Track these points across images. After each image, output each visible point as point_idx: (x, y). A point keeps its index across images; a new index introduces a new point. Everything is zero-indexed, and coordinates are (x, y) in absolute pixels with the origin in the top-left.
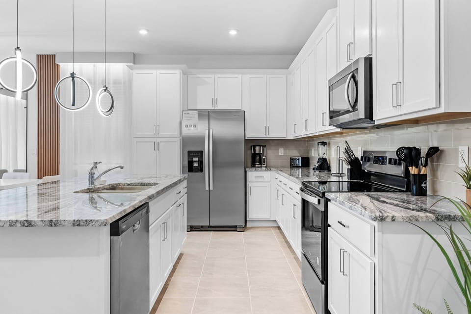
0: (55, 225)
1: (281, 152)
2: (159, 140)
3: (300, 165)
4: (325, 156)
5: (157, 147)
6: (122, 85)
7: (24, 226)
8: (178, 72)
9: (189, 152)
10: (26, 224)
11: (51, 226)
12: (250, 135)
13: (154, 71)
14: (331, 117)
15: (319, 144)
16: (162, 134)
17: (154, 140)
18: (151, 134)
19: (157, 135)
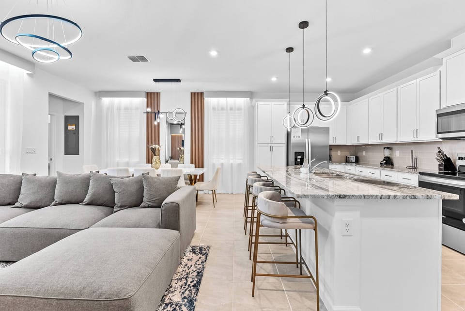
0: (430, 199)
1: (339, 153)
2: (273, 145)
3: (354, 161)
4: (390, 156)
5: (272, 149)
6: (243, 111)
7: (411, 198)
8: (285, 103)
9: (296, 153)
10: (413, 198)
11: (428, 199)
12: (331, 143)
13: (270, 103)
14: (438, 133)
15: (384, 148)
16: (275, 142)
17: (270, 145)
18: (268, 141)
19: (272, 142)
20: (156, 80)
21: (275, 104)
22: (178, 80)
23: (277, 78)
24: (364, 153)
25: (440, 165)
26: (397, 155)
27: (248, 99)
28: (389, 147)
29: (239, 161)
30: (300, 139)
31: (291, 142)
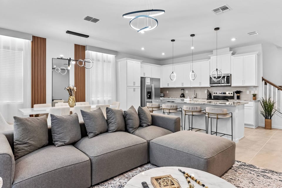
4: (184, 93)
5: (134, 90)
8: (140, 63)
9: (148, 92)
13: (133, 61)
14: (210, 84)
15: (182, 89)
16: (136, 85)
17: (133, 87)
18: (133, 85)
19: (134, 86)
20: (68, 32)
21: (136, 63)
22: (87, 36)
23: (145, 48)
24: (167, 92)
25: (208, 96)
26: (186, 92)
27: (114, 56)
28: (183, 89)
29: (110, 99)
30: (150, 84)
31: (145, 86)
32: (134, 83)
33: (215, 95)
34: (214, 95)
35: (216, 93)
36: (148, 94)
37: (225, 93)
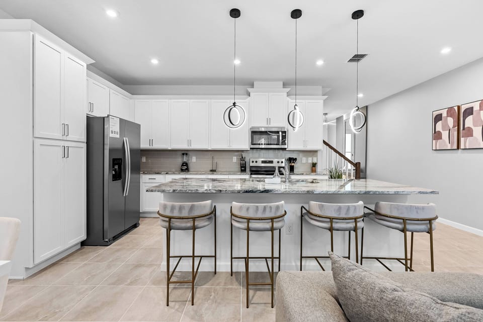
2: (67, 144)
5: (66, 153)
8: (85, 65)
9: (113, 160)
14: (252, 144)
15: (183, 154)
16: (70, 137)
17: (62, 143)
18: (58, 135)
19: (65, 138)
24: (144, 160)
26: (193, 160)
28: (185, 153)
30: (118, 136)
31: (107, 141)
32: (66, 127)
33: (254, 164)
34: (252, 164)
35: (256, 162)
36: (113, 167)
37: (271, 162)
